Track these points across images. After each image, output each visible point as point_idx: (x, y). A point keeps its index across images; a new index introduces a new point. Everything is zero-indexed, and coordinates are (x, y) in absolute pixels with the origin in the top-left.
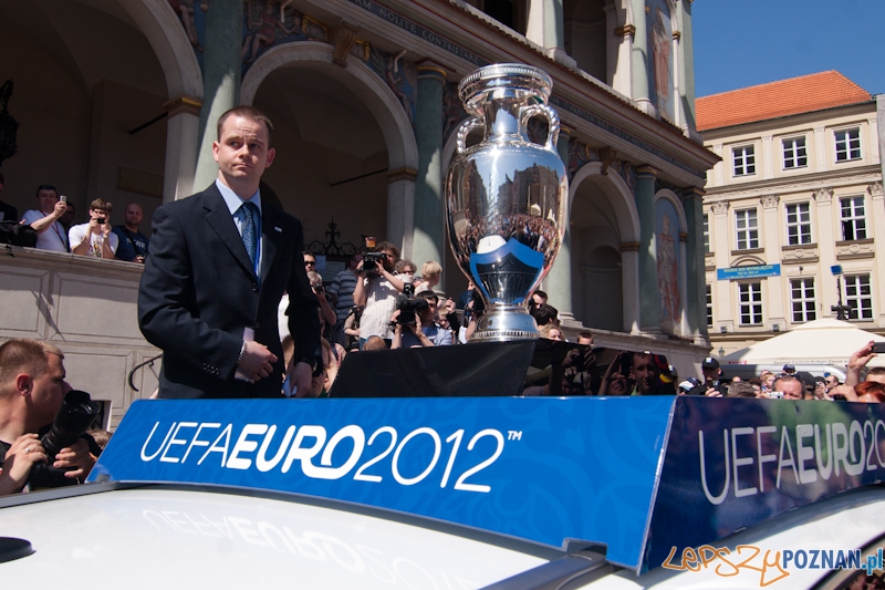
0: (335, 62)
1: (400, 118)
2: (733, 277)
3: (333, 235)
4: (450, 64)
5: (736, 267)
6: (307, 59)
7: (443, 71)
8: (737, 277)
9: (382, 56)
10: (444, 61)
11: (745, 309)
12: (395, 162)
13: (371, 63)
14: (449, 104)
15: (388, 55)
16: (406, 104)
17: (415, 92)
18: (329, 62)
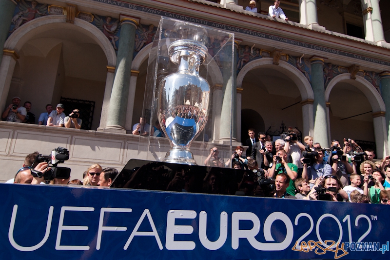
0: (274, 64)
1: (304, 80)
3: (283, 128)
4: (325, 56)
6: (262, 64)
7: (322, 59)
9: (293, 58)
10: (322, 56)
12: (304, 97)
13: (289, 62)
14: (327, 72)
15: (297, 57)
16: (306, 74)
17: (310, 69)
18: (271, 64)
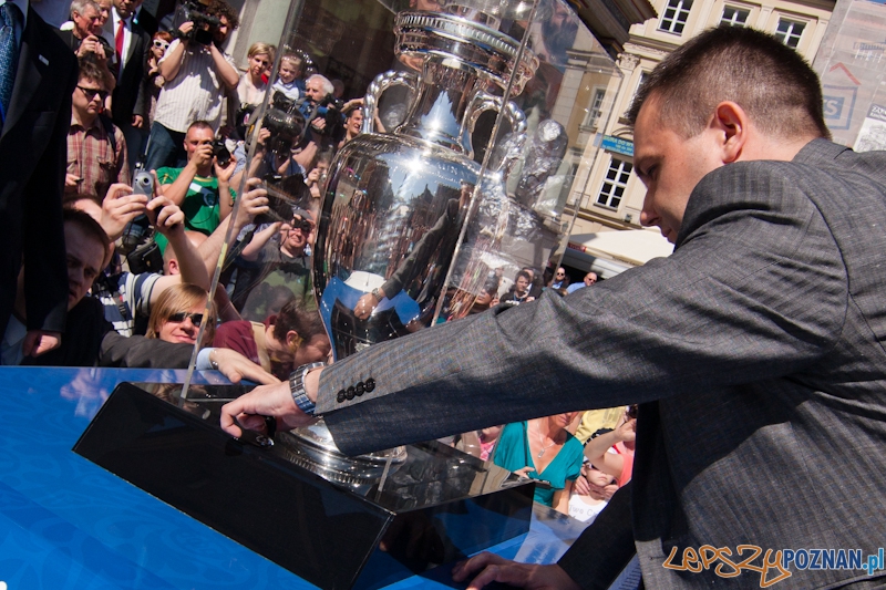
2: (609, 148)
5: (617, 137)
8: (613, 149)
11: (607, 188)
